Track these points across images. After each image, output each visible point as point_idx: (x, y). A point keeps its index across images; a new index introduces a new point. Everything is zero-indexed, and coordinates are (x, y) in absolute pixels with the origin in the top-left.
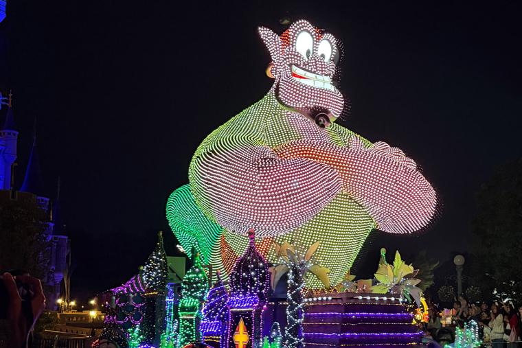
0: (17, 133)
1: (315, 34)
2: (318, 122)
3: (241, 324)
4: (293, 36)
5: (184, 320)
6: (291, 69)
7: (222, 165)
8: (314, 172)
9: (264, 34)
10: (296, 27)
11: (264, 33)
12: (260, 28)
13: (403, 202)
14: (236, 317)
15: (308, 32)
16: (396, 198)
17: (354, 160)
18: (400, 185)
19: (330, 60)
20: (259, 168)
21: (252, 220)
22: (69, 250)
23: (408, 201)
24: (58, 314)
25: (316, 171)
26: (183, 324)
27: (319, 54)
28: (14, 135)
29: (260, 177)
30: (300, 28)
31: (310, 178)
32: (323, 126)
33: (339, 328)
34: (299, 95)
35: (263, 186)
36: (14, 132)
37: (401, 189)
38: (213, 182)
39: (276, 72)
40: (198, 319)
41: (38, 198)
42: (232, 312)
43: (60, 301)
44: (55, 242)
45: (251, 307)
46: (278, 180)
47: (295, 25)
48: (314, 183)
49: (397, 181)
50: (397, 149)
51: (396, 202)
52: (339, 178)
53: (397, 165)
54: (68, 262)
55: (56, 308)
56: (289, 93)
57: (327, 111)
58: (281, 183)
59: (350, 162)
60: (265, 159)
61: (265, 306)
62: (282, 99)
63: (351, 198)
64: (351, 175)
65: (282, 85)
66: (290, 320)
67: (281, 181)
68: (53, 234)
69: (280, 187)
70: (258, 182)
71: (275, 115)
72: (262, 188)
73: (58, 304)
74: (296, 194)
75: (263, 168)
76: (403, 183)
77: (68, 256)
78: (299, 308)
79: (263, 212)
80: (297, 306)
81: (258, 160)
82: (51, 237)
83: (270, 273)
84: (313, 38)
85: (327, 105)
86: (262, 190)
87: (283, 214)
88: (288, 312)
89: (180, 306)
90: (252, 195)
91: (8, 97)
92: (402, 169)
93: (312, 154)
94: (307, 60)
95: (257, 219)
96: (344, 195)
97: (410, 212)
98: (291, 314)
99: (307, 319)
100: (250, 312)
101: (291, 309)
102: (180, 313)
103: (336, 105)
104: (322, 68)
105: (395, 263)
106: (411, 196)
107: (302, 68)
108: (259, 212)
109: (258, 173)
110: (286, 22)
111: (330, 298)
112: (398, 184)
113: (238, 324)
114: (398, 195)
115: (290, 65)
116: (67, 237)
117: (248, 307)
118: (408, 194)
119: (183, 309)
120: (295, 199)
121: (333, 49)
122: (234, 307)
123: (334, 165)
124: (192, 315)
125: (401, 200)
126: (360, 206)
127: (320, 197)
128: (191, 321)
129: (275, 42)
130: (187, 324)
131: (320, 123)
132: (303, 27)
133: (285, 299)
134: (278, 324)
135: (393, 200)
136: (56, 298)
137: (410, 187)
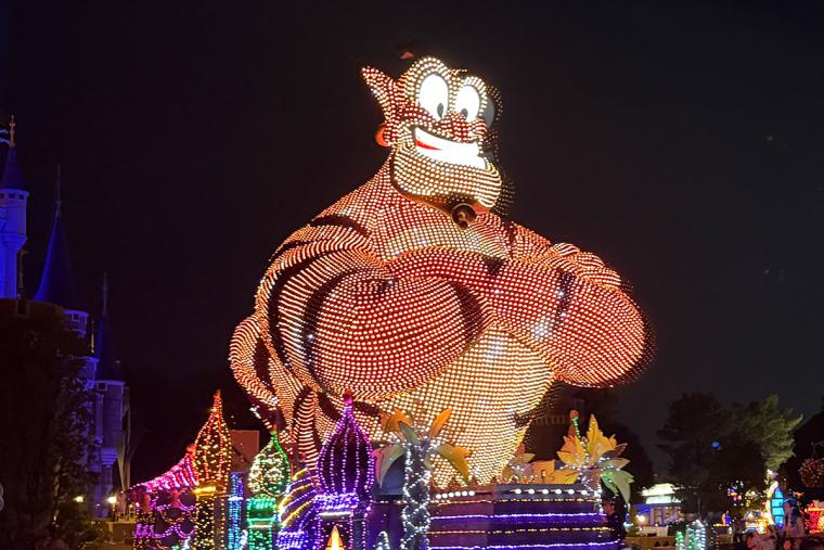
0: (28, 194)
1: (451, 79)
2: (456, 219)
3: (335, 536)
4: (416, 83)
5: (254, 531)
6: (413, 134)
7: (302, 292)
8: (445, 300)
9: (370, 78)
10: (419, 69)
11: (371, 76)
12: (364, 69)
13: (592, 340)
14: (328, 525)
15: (440, 75)
16: (580, 335)
17: (512, 278)
18: (587, 316)
19: (478, 117)
20: (356, 296)
21: (349, 377)
22: (127, 408)
23: (599, 339)
24: (110, 524)
25: (448, 299)
26: (254, 537)
27: (458, 110)
28: (21, 197)
29: (359, 310)
30: (425, 71)
31: (438, 310)
32: (463, 225)
33: (485, 538)
34: (426, 176)
35: (363, 325)
36: (21, 192)
37: (588, 322)
38: (288, 318)
39: (392, 137)
40: (276, 528)
41: (68, 312)
42: (321, 517)
43: (112, 500)
44: (101, 393)
45: (349, 509)
46: (387, 315)
47: (418, 66)
48: (445, 317)
49: (580, 309)
50: (590, 256)
51: (581, 341)
52: (489, 306)
53: (581, 283)
54: (125, 427)
55: (105, 512)
56: (410, 173)
57: (470, 200)
58: (391, 320)
59: (505, 281)
60: (368, 282)
61: (369, 509)
62: (400, 182)
63: (512, 336)
64: (508, 301)
65: (399, 161)
66: (408, 527)
67: (391, 317)
68: (96, 379)
69: (389, 325)
70: (356, 319)
71: (390, 205)
72: (361, 328)
73: (110, 505)
74: (415, 335)
75: (363, 296)
76: (590, 312)
77: (125, 419)
78: (421, 510)
79: (364, 364)
80: (417, 506)
81: (357, 283)
82: (93, 382)
83: (375, 458)
84: (448, 85)
85: (471, 191)
86: (362, 331)
87: (395, 367)
88: (404, 517)
89: (249, 508)
90: (347, 339)
91: (9, 128)
92: (588, 291)
93: (445, 270)
94: (438, 119)
95: (355, 374)
96: (501, 332)
97: (604, 356)
98: (410, 519)
99: (434, 526)
100: (347, 517)
101: (410, 511)
102: (249, 520)
103: (487, 191)
104: (462, 132)
105: (590, 434)
106: (605, 331)
107: (430, 133)
108: (358, 364)
109: (356, 305)
110: (408, 55)
111: (472, 493)
112: (582, 314)
113: (330, 536)
114: (583, 331)
115: (412, 128)
116: (121, 384)
117: (344, 510)
118: (599, 328)
119: (254, 513)
120: (415, 344)
121: (481, 99)
122: (325, 510)
123: (480, 287)
124: (267, 523)
125: (588, 338)
126: (528, 347)
127: (457, 338)
128: (265, 532)
129: (388, 91)
130: (260, 536)
131: (461, 219)
132: (430, 68)
133: (400, 497)
134: (386, 535)
135: (576, 339)
136: (105, 494)
137: (603, 318)
